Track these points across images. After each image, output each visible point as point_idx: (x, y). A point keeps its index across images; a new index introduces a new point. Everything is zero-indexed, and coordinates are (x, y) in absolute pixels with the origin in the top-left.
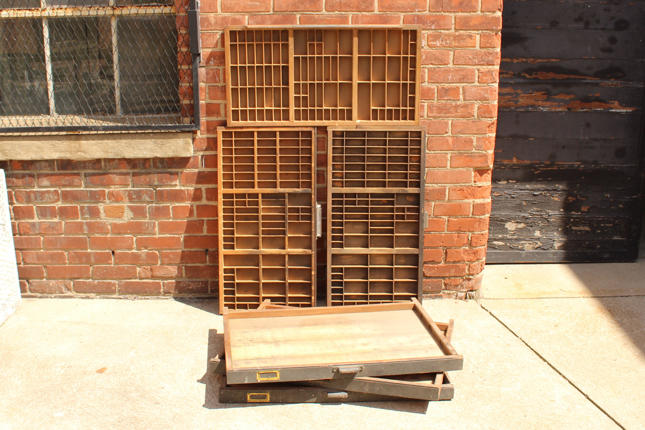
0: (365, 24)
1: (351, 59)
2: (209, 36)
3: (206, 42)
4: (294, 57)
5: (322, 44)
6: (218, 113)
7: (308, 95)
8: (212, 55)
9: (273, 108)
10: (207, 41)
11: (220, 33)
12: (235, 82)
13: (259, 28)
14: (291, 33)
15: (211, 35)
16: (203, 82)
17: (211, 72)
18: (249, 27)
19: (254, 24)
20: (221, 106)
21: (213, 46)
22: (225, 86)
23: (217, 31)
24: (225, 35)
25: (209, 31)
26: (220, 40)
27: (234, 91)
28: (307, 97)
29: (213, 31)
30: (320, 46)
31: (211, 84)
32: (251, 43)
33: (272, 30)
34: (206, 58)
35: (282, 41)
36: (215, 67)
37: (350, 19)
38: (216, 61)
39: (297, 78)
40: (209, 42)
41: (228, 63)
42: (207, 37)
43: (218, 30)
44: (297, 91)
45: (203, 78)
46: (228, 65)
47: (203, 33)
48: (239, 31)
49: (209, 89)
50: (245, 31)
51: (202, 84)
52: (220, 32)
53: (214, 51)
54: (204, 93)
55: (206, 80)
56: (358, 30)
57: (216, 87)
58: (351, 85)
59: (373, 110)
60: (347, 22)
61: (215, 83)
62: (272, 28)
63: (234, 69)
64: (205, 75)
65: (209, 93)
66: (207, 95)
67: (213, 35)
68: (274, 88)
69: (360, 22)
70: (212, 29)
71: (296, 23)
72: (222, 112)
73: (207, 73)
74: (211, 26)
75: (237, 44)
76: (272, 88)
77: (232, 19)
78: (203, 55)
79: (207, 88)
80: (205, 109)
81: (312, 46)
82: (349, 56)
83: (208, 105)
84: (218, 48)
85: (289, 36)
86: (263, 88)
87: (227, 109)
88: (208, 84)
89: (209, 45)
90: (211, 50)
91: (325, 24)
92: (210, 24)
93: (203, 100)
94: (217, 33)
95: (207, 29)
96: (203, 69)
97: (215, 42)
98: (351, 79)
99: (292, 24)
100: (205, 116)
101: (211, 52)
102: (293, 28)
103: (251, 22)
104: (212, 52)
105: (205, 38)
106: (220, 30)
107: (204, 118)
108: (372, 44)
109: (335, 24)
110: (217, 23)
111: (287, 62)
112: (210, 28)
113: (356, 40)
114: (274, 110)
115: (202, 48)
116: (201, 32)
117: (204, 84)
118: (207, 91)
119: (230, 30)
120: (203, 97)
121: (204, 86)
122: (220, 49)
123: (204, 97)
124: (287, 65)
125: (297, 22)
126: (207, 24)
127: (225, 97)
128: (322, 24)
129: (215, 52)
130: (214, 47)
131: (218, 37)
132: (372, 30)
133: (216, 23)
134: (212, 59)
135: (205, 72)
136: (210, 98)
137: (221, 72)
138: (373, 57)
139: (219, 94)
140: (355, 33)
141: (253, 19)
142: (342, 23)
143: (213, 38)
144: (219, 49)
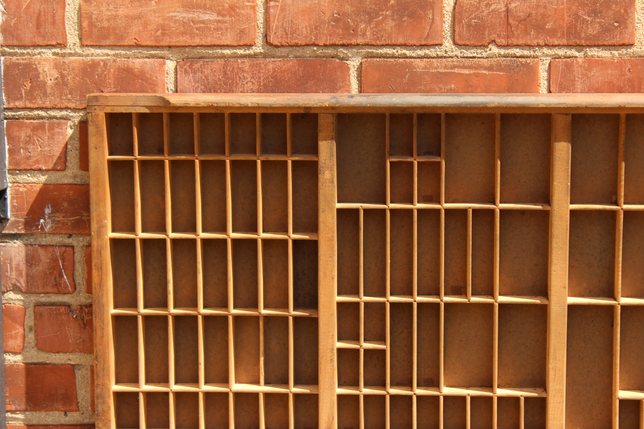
0: (598, 91)
1: (544, 219)
2: (35, 129)
3: (26, 149)
4: (339, 211)
5: (439, 164)
6: (69, 400)
7: (387, 347)
8: (46, 196)
9: (262, 388)
10: (31, 147)
11: (77, 121)
12: (126, 297)
13: (211, 107)
14: (326, 124)
15: (41, 127)
16: (16, 289)
17: (44, 256)
18: (176, 100)
19: (195, 91)
20: (79, 374)
21: (50, 166)
22: (91, 305)
23: (64, 113)
24: (91, 129)
25: (36, 112)
26: (77, 144)
27: (125, 325)
28: (384, 351)
29: (52, 113)
30: (431, 171)
31: (44, 299)
32: (183, 157)
33: (258, 112)
34: (27, 207)
35: (295, 152)
36: (57, 239)
37: (543, 75)
38: (60, 217)
39: (347, 285)
40: (35, 151)
41: (102, 227)
42: (29, 132)
43: (67, 108)
44: (347, 331)
45: (14, 275)
46: (100, 234)
47: (13, 118)
48: (141, 116)
49: (38, 316)
50: (160, 115)
51: (11, 295)
52: (77, 117)
53: (53, 181)
54: (20, 330)
55: (27, 282)
56: (573, 116)
57: (62, 309)
58: (543, 312)
59: (623, 402)
60: (529, 87)
61: (59, 293)
62: (259, 107)
63: (122, 249)
64: (23, 267)
65: (37, 329)
66: (31, 336)
67: (52, 127)
68: (267, 318)
69: (579, 86)
70: (48, 104)
71: (348, 88)
72: (83, 394)
73: (31, 260)
74: (45, 95)
75: (131, 163)
76: (257, 318)
77: (119, 68)
78: (17, 195)
79: (30, 312)
80: (21, 382)
81: (402, 170)
82: (539, 207)
83: (31, 369)
84: (69, 172)
85: (320, 135)
86: (226, 318)
87: (98, 391)
88: (33, 299)
89: (37, 162)
90: (43, 178)
91: (451, 91)
92: (38, 86)
93: (15, 353)
94: (66, 118)
95: (29, 105)
96: (18, 244)
97: (57, 151)
98: (543, 290)
99: (333, 89)
100: (23, 407)
101: (45, 184)
102: (333, 108)
103: (186, 81)
104: (46, 186)
105: (23, 135)
106: (75, 110)
107: (20, 416)
108: (623, 165)
109: (487, 90)
110: (65, 84)
111: (313, 226)
112: (39, 103)
113: (562, 151)
114: (267, 395)
115: (12, 171)
116: (10, 114)
117: (19, 297)
118: (30, 321)
119: (109, 110)
120: (15, 343)
121: (19, 304)
122: (75, 177)
123: (19, 341)
124: (314, 238)
125: (349, 85)
126: (29, 85)
127: (89, 346)
128: (441, 92)
129: (59, 187)
130: (54, 169)
131: (70, 132)
132: (623, 113)
133: (61, 83)
134: (48, 211)
135: (23, 254)
136: (40, 346)
137: (79, 256)
138: (627, 213)
139: (72, 332)
140: (561, 124)
141: (195, 73)
142: (511, 90)
143: (51, 137)
144: (69, 176)
